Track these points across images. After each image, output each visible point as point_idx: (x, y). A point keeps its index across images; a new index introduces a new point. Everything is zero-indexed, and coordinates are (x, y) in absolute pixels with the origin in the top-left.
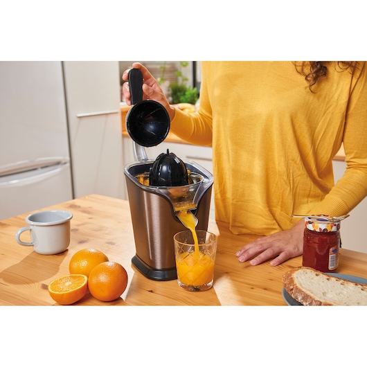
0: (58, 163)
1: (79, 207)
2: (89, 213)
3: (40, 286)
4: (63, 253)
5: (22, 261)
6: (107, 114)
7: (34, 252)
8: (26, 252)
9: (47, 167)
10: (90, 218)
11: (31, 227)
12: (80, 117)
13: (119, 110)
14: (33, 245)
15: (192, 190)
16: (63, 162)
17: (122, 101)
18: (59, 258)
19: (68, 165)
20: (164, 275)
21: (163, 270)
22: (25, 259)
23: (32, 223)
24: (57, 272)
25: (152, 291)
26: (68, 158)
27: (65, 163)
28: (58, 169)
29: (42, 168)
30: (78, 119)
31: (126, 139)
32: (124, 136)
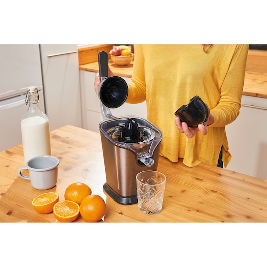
1: (60, 137)
2: (67, 142)
6: (68, 54)
10: (69, 147)
12: (50, 57)
13: (76, 51)
16: (39, 90)
20: (129, 201)
21: (127, 197)
25: (121, 213)
29: (24, 94)
31: (81, 71)
32: (80, 69)
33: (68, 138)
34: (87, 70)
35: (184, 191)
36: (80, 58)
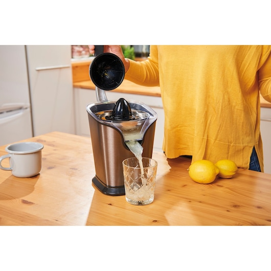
0: (21, 108)
1: (45, 141)
2: (53, 146)
3: (21, 201)
4: (36, 176)
5: (3, 182)
6: (60, 68)
7: (13, 175)
8: (6, 175)
9: (11, 111)
10: (55, 150)
11: (10, 155)
12: (38, 70)
13: (70, 65)
14: (11, 170)
15: (140, 124)
16: (25, 107)
17: (72, 58)
18: (34, 180)
19: (29, 110)
20: (116, 192)
21: (116, 187)
22: (5, 181)
23: (11, 152)
24: (33, 190)
25: (111, 204)
26: (28, 104)
27: (26, 108)
28: (21, 113)
29: (7, 112)
30: (37, 72)
31: (76, 90)
32: (74, 87)
33: (54, 142)
34: (82, 87)
35: (184, 186)
36: (74, 74)
